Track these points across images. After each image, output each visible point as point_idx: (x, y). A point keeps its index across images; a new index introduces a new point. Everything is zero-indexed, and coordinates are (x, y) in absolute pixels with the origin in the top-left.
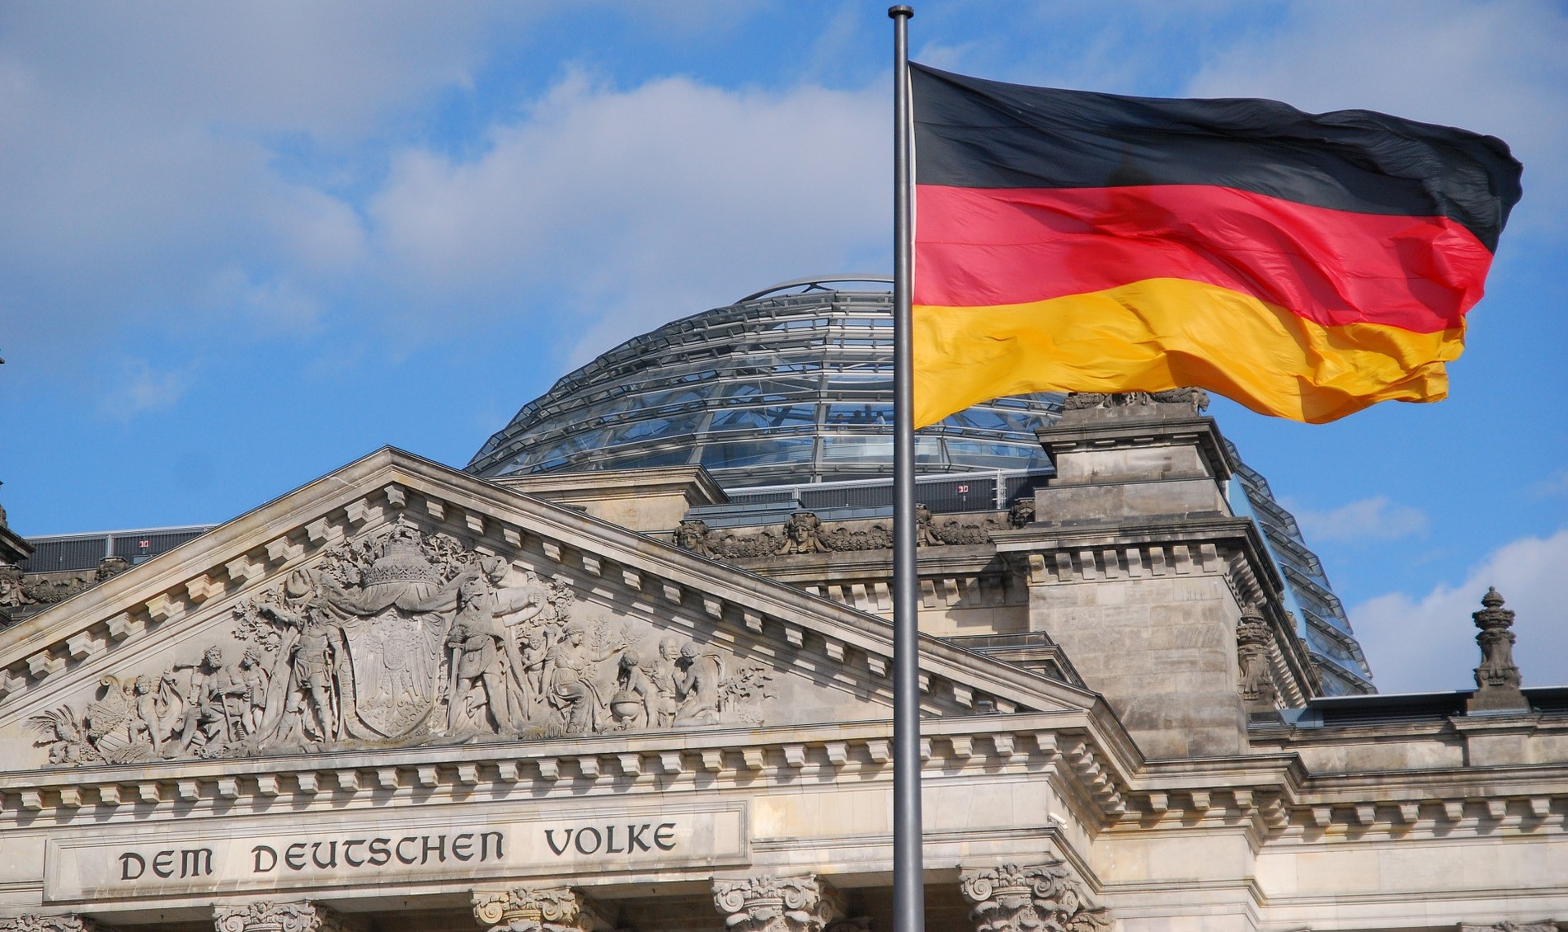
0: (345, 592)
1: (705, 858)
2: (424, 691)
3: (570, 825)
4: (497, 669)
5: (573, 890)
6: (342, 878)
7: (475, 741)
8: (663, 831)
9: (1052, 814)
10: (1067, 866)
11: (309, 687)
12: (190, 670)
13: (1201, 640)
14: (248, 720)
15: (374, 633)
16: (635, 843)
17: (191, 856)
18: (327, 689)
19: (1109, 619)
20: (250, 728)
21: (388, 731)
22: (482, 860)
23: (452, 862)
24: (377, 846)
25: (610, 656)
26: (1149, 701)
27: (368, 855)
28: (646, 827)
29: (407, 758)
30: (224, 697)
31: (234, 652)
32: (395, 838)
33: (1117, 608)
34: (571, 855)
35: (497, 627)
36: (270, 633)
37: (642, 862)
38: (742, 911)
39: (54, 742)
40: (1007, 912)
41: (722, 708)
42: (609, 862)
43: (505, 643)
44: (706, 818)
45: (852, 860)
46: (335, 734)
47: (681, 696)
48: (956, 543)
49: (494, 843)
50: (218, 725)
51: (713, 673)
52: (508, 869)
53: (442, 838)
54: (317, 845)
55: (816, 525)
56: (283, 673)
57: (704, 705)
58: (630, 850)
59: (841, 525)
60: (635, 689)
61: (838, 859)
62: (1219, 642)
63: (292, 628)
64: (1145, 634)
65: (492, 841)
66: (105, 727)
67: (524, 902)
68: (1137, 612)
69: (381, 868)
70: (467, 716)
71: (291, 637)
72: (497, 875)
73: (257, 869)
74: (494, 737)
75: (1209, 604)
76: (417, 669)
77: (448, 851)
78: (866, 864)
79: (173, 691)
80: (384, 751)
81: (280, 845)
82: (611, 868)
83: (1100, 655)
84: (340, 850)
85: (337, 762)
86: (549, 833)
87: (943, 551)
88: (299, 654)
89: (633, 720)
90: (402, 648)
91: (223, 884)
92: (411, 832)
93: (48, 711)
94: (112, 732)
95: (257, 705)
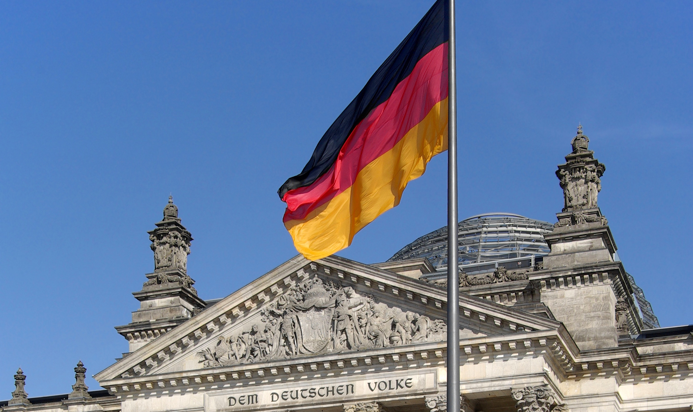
0: (298, 303)
1: (422, 390)
2: (325, 337)
3: (376, 380)
4: (350, 327)
5: (377, 403)
6: (300, 402)
7: (343, 352)
8: (408, 381)
9: (545, 368)
10: (549, 386)
11: (287, 336)
12: (248, 334)
13: (602, 308)
14: (267, 349)
15: (308, 317)
16: (399, 386)
17: (251, 397)
18: (293, 337)
19: (569, 302)
20: (268, 352)
21: (314, 351)
22: (347, 394)
23: (337, 395)
24: (312, 391)
25: (389, 320)
26: (582, 331)
27: (309, 394)
28: (402, 380)
29: (320, 359)
30: (259, 342)
31: (261, 327)
32: (317, 388)
33: (572, 298)
34: (377, 391)
35: (350, 312)
36: (273, 319)
37: (401, 392)
38: (435, 408)
39: (205, 360)
40: (528, 404)
41: (428, 336)
42: (389, 393)
43: (353, 317)
44: (423, 376)
45: (473, 388)
46: (296, 353)
47: (413, 334)
48: (515, 280)
49: (351, 388)
50: (257, 352)
51: (425, 324)
52: (355, 397)
53: (333, 387)
54: (292, 392)
55: (466, 277)
56: (278, 333)
57: (422, 336)
58: (397, 388)
59: (475, 276)
60: (398, 331)
61: (469, 388)
62: (608, 309)
63: (281, 317)
64: (582, 308)
65: (350, 387)
66: (220, 354)
67: (361, 408)
68: (579, 299)
69: (313, 398)
70: (340, 344)
71: (280, 319)
72: (352, 399)
73: (273, 401)
74: (349, 351)
75: (605, 295)
76: (323, 329)
77: (335, 392)
78: (478, 389)
79: (242, 341)
80: (312, 357)
81: (279, 392)
82: (390, 395)
83: (565, 316)
84: (299, 393)
85: (296, 362)
86: (369, 384)
87: (511, 283)
88: (283, 325)
89: (397, 343)
90: (317, 321)
91: (262, 406)
92: (323, 386)
93: (202, 351)
94: (223, 356)
95: (270, 345)
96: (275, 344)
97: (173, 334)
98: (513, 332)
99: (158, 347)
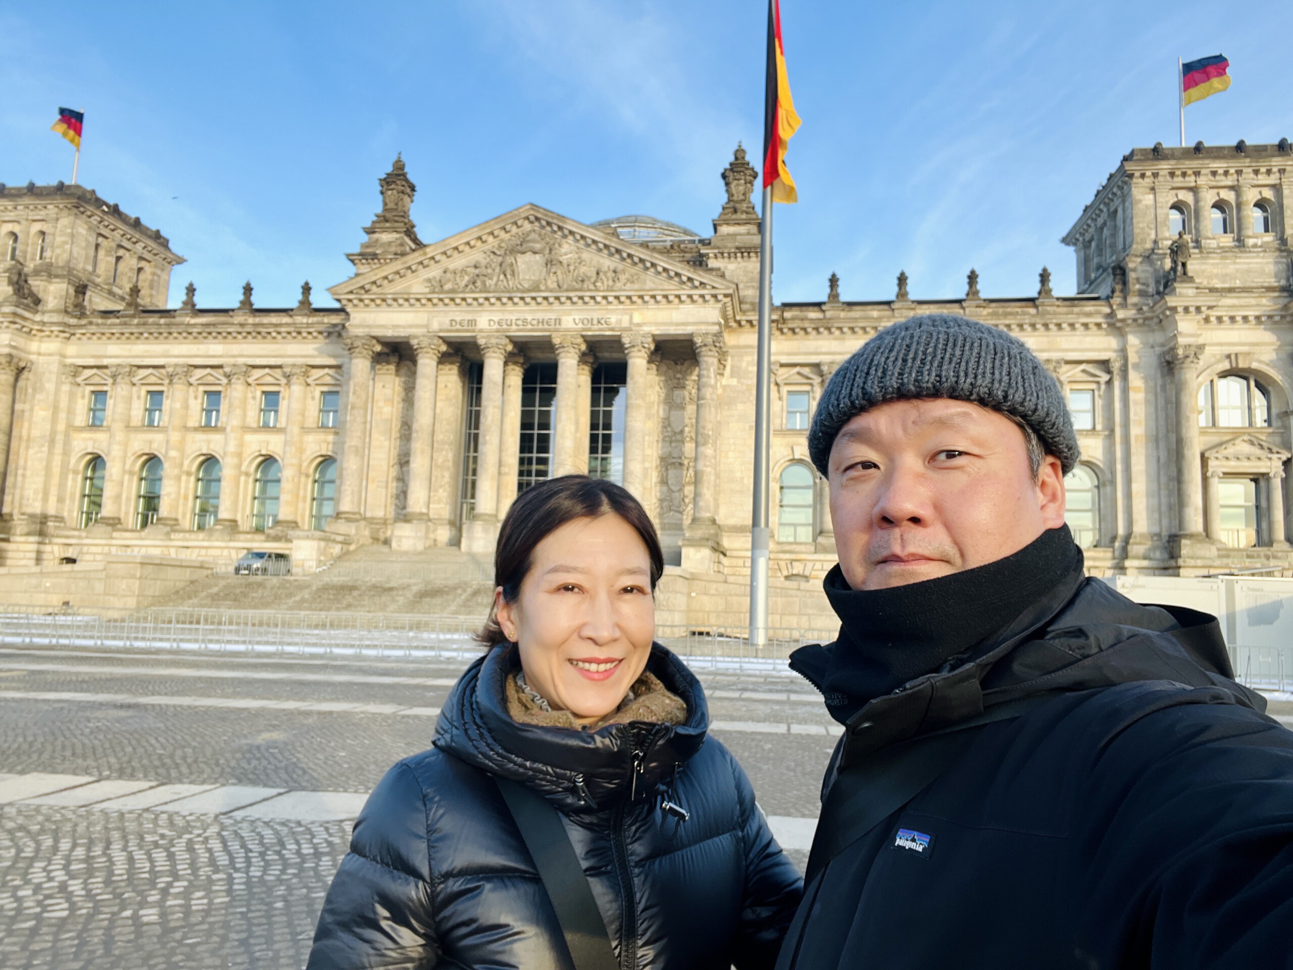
0: (516, 247)
1: (619, 328)
2: (539, 276)
3: (580, 316)
5: (581, 335)
6: (514, 329)
7: (554, 291)
8: (607, 320)
9: (718, 319)
11: (505, 274)
12: (471, 267)
14: (487, 282)
15: (525, 258)
16: (599, 323)
17: (470, 321)
18: (511, 275)
20: (488, 285)
21: (529, 287)
22: (555, 326)
23: (546, 326)
24: (524, 320)
25: (594, 269)
27: (522, 323)
28: (602, 318)
29: (534, 294)
30: (480, 276)
31: (484, 263)
32: (530, 318)
35: (561, 259)
38: (629, 343)
39: (430, 286)
40: (705, 345)
41: (626, 285)
42: (591, 328)
43: (563, 264)
44: (620, 316)
46: (513, 287)
49: (558, 321)
50: (479, 284)
51: (623, 274)
52: (562, 329)
53: (543, 319)
54: (507, 319)
56: (497, 270)
57: (621, 283)
58: (598, 325)
60: (601, 279)
63: (501, 256)
66: (445, 282)
67: (566, 338)
69: (525, 327)
70: (552, 284)
71: (500, 259)
72: (559, 330)
73: (489, 326)
74: (559, 290)
76: (537, 270)
77: (545, 323)
78: (668, 331)
79: (465, 273)
80: (527, 293)
81: (496, 319)
82: (592, 330)
84: (514, 321)
85: (513, 295)
86: (574, 318)
88: (502, 264)
89: (600, 287)
90: (533, 263)
91: (479, 329)
93: (429, 277)
94: (448, 284)
95: (490, 278)
96: (495, 279)
97: (403, 261)
98: (696, 287)
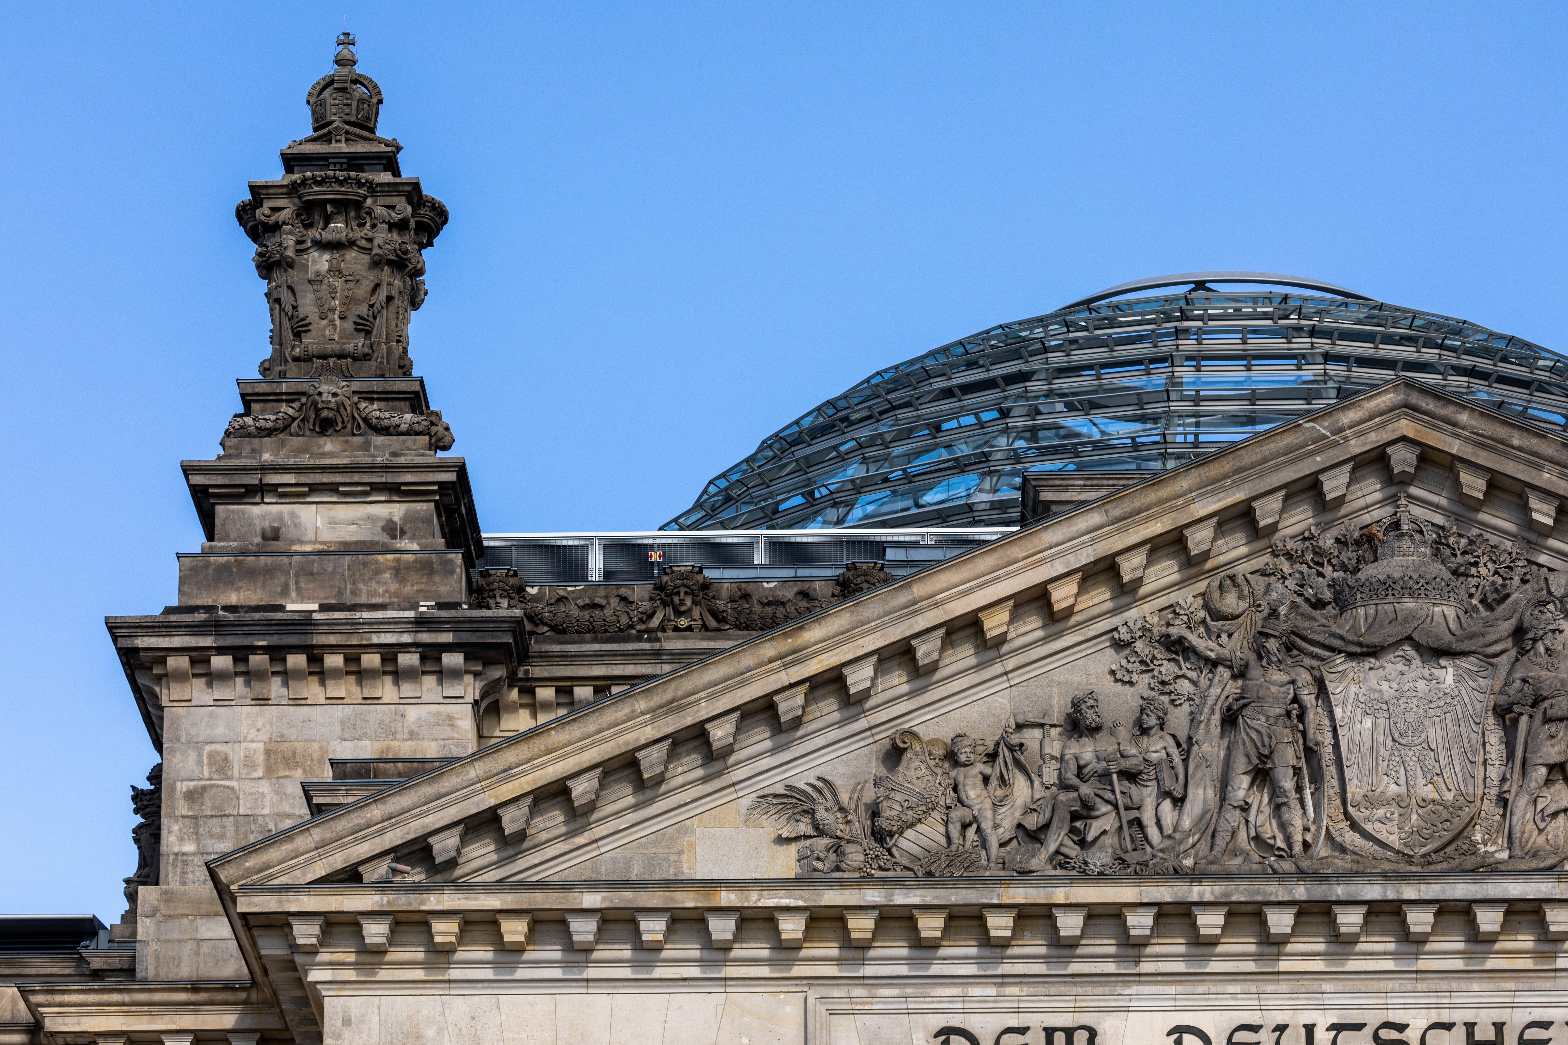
0: (1316, 615)
2: (1461, 783)
12: (1047, 730)
15: (1373, 684)
17: (1059, 1038)
18: (1297, 771)
20: (1155, 831)
21: (1407, 846)
24: (1384, 1034)
29: (1449, 890)
30: (1115, 776)
31: (1119, 705)
32: (1417, 1021)
36: (1178, 677)
39: (810, 837)
46: (1306, 845)
50: (1103, 825)
53: (1499, 1027)
54: (1281, 1029)
63: (1221, 669)
66: (905, 818)
71: (1222, 683)
76: (1448, 747)
79: (1017, 762)
80: (1406, 879)
81: (1216, 1025)
84: (1322, 1037)
88: (1247, 711)
90: (1420, 710)
92: (1446, 1016)
93: (788, 787)
94: (919, 827)
95: (1168, 794)
96: (1202, 798)
97: (669, 696)
99: (582, 750)
